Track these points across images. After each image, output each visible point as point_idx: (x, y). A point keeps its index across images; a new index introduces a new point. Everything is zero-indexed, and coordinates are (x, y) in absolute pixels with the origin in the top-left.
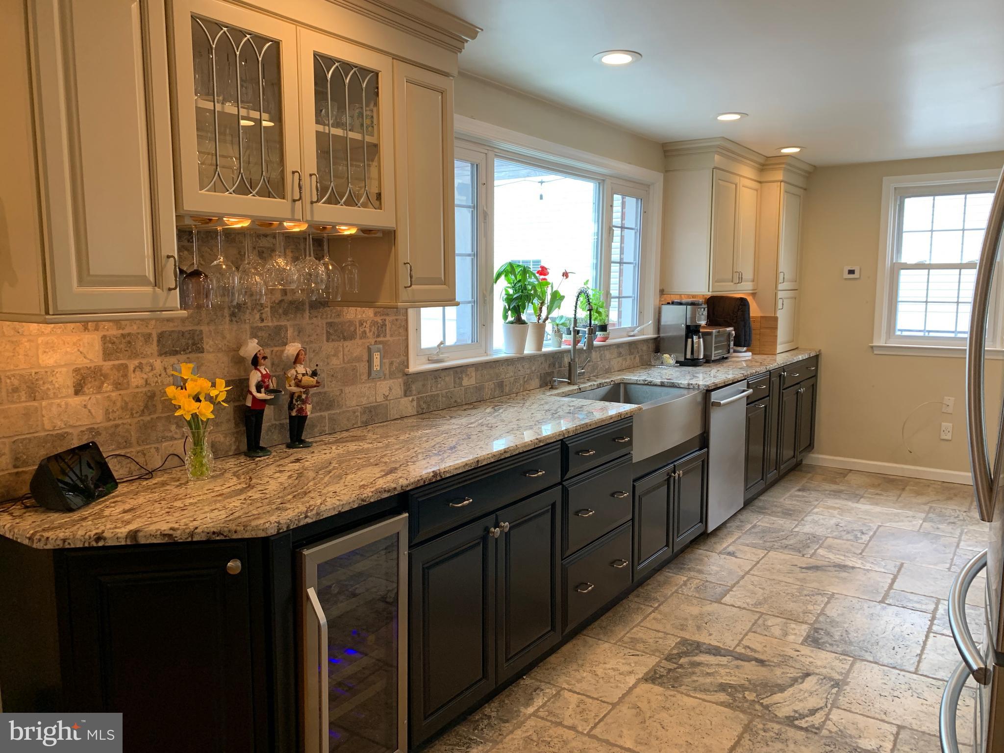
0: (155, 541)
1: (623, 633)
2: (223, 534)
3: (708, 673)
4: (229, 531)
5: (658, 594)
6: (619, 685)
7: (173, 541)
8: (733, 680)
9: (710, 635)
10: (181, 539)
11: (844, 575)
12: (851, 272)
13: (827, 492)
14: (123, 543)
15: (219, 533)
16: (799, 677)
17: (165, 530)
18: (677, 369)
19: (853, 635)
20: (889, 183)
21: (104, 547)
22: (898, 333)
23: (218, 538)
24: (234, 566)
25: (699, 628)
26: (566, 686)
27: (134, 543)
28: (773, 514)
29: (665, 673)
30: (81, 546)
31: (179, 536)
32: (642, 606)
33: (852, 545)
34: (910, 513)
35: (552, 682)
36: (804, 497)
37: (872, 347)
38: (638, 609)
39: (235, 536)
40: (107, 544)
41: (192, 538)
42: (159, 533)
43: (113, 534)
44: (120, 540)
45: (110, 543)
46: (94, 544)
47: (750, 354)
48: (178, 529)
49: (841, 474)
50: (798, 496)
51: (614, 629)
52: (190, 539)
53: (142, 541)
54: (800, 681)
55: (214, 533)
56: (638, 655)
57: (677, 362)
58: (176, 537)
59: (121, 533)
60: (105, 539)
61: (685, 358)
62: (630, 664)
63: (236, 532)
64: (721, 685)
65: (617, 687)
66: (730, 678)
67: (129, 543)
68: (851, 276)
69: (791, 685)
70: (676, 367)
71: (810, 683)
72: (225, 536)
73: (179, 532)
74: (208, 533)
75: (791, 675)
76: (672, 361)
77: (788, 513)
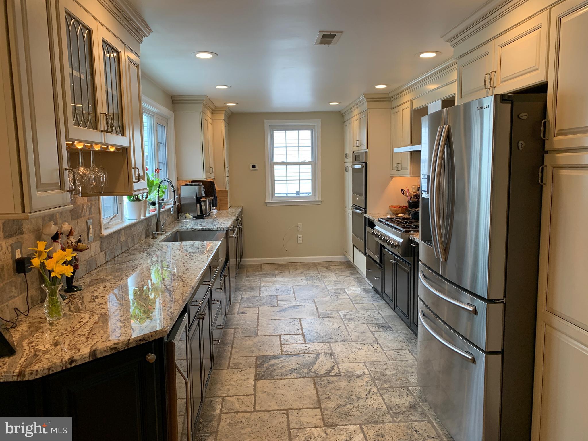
0: (107, 354)
1: (227, 363)
2: (144, 340)
3: (281, 367)
4: (148, 337)
5: (227, 340)
6: (248, 385)
7: (117, 351)
8: (294, 366)
9: (267, 351)
10: (122, 348)
11: (297, 310)
12: (254, 167)
13: (260, 276)
14: (87, 361)
15: (143, 340)
16: (316, 356)
17: (111, 346)
18: (195, 221)
19: (321, 333)
20: (268, 123)
21: (75, 366)
22: (276, 195)
23: (142, 343)
24: (152, 357)
25: (259, 350)
26: (224, 395)
27: (94, 359)
28: (245, 290)
29: (263, 374)
30: (60, 370)
31: (121, 347)
32: (225, 348)
33: (289, 297)
34: (300, 278)
35: (215, 396)
36: (251, 280)
37: (266, 203)
38: (224, 350)
39: (151, 339)
40: (77, 364)
41: (128, 347)
42: (108, 348)
43: (81, 356)
44: (85, 359)
45: (79, 363)
46: (69, 366)
47: (217, 210)
48: (119, 343)
49: (258, 267)
50: (248, 280)
51: (221, 362)
52: (127, 347)
53: (99, 356)
54: (317, 358)
55: (140, 340)
56: (244, 370)
57: (194, 217)
58: (119, 348)
59: (85, 354)
60: (76, 361)
61: (197, 215)
62: (244, 375)
63: (151, 336)
64: (290, 370)
65: (248, 387)
66: (291, 366)
67: (91, 359)
68: (254, 169)
69: (316, 361)
70: (193, 220)
71: (322, 357)
72: (146, 341)
73: (120, 344)
74: (137, 341)
75: (313, 357)
76: (191, 218)
77: (251, 289)
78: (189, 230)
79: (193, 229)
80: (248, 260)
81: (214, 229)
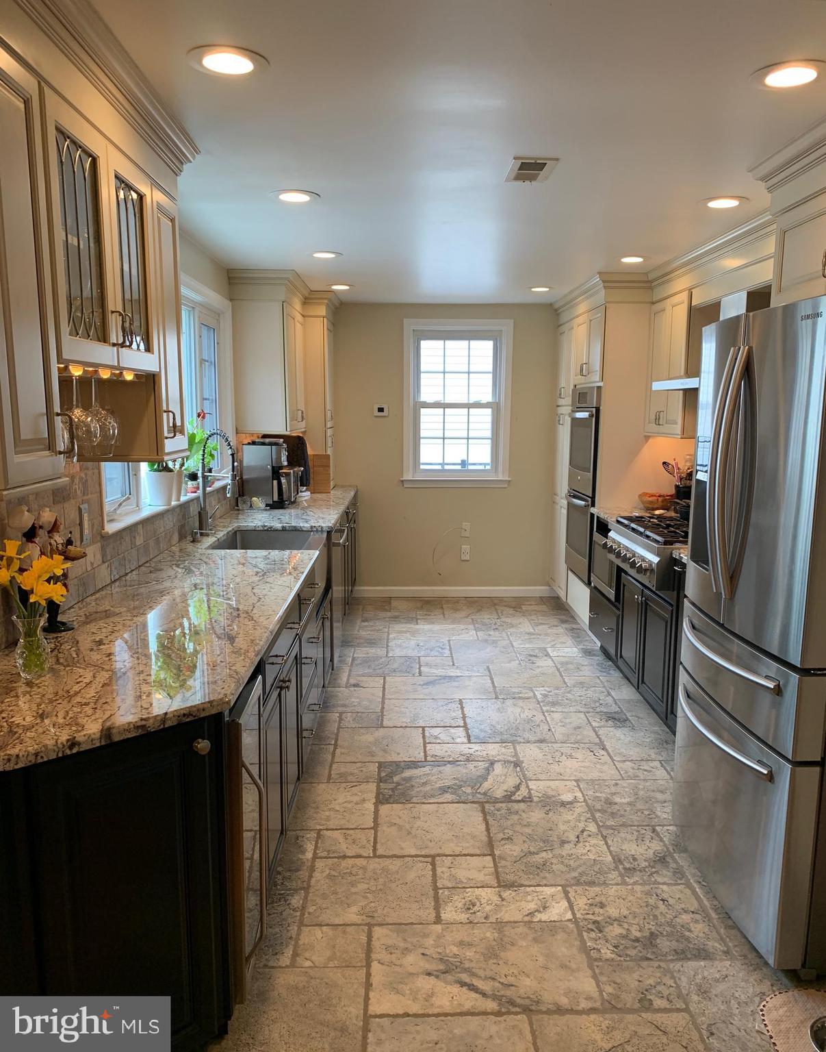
0: (130, 736)
1: (327, 772)
2: (192, 715)
3: (423, 783)
4: (198, 710)
5: (327, 732)
6: (363, 812)
7: (146, 732)
8: (448, 782)
9: (398, 754)
10: (154, 728)
11: (455, 684)
12: (381, 410)
13: (387, 619)
14: (98, 745)
15: (190, 714)
16: (488, 766)
17: (136, 722)
18: (269, 512)
19: (498, 727)
20: (408, 326)
21: (78, 753)
22: (422, 467)
23: (188, 720)
24: (203, 745)
25: (385, 751)
26: (321, 827)
27: (109, 742)
28: (359, 645)
29: (391, 793)
30: (54, 757)
31: (152, 726)
32: (322, 746)
33: (442, 659)
34: (462, 627)
35: (304, 828)
36: (372, 626)
37: (402, 481)
38: (321, 749)
39: (203, 715)
40: (81, 750)
41: (164, 725)
42: (132, 726)
43: (86, 737)
44: (94, 742)
45: (84, 748)
46: (68, 752)
47: (308, 493)
48: (149, 718)
49: (385, 603)
50: (366, 626)
51: (315, 771)
52: (162, 727)
53: (117, 739)
54: (491, 769)
55: (184, 715)
56: (356, 786)
57: (267, 505)
58: (149, 727)
59: (94, 734)
60: (79, 744)
61: (273, 501)
62: (356, 794)
63: (204, 710)
64: (440, 788)
65: (364, 815)
66: (442, 782)
67: (103, 743)
68: (381, 414)
69: (489, 774)
70: (266, 510)
71: (498, 768)
72: (195, 716)
73: (151, 721)
74: (179, 716)
75: (482, 767)
76: (262, 506)
77: (371, 643)
78: (258, 529)
79: (265, 526)
80: (366, 590)
81: (304, 529)
